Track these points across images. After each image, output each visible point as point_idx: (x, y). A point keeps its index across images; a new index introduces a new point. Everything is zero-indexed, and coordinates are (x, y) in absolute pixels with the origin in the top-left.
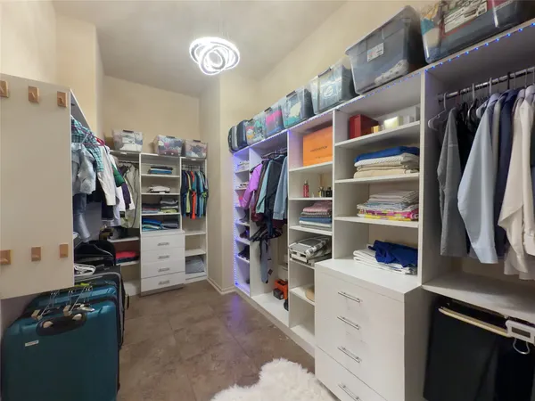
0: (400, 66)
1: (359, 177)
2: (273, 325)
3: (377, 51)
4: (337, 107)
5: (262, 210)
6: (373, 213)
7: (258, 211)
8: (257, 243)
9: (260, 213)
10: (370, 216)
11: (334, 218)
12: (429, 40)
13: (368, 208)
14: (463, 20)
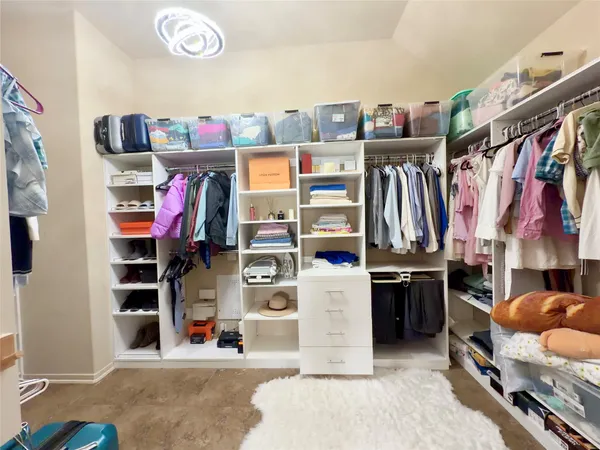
0: (353, 135)
1: (315, 203)
2: (218, 371)
3: (339, 118)
4: (301, 145)
5: (202, 237)
6: (325, 230)
7: (196, 239)
8: (166, 284)
9: (201, 242)
10: (322, 232)
11: (300, 237)
12: (368, 127)
13: (322, 227)
14: (383, 124)
